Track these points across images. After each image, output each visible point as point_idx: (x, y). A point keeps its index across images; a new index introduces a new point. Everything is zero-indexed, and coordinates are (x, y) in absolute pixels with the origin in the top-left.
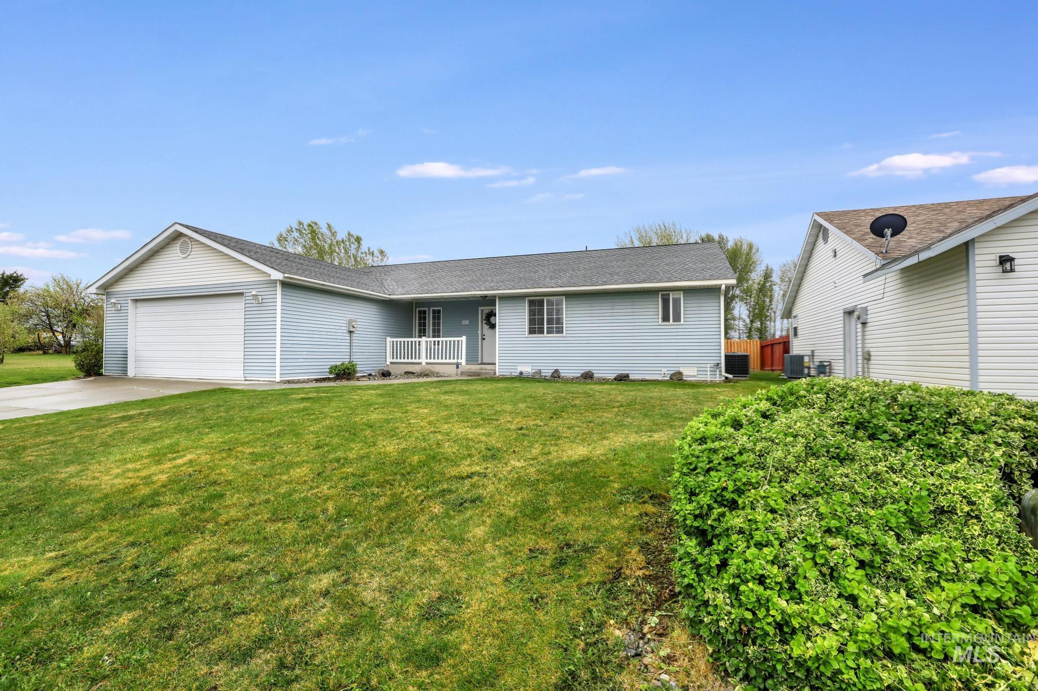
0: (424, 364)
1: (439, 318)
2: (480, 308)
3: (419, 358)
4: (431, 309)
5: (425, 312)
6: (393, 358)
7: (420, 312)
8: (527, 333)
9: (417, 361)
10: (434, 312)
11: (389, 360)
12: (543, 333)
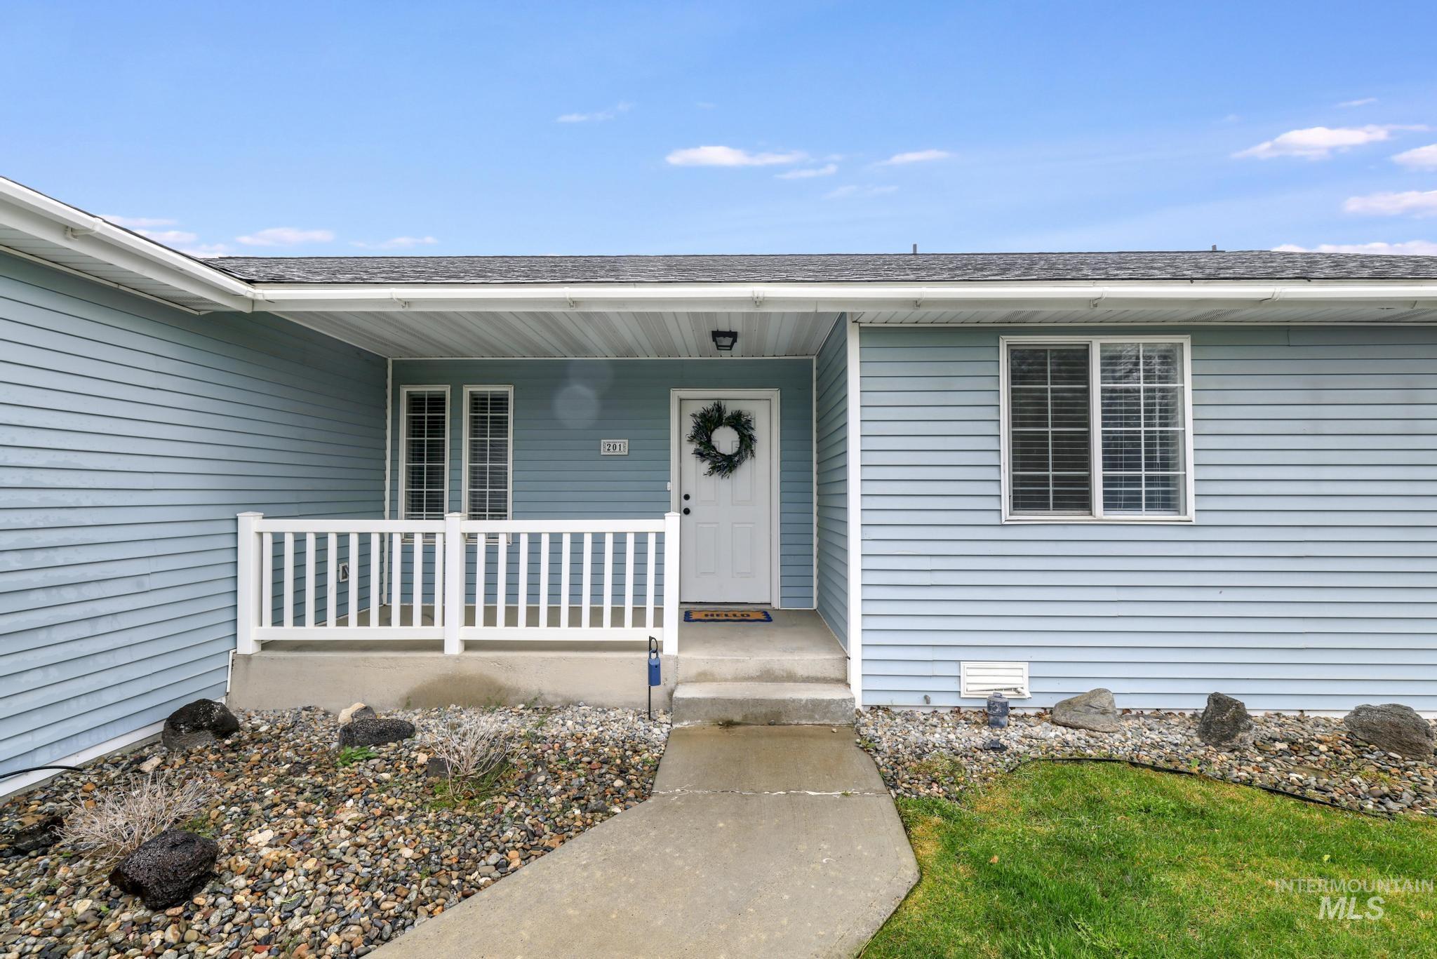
0: (453, 648)
1: (500, 425)
2: (676, 394)
3: (428, 617)
4: (467, 390)
5: (437, 402)
6: (278, 621)
7: (416, 402)
8: (1006, 504)
9: (417, 631)
10: (478, 402)
11: (252, 631)
12: (1083, 503)
